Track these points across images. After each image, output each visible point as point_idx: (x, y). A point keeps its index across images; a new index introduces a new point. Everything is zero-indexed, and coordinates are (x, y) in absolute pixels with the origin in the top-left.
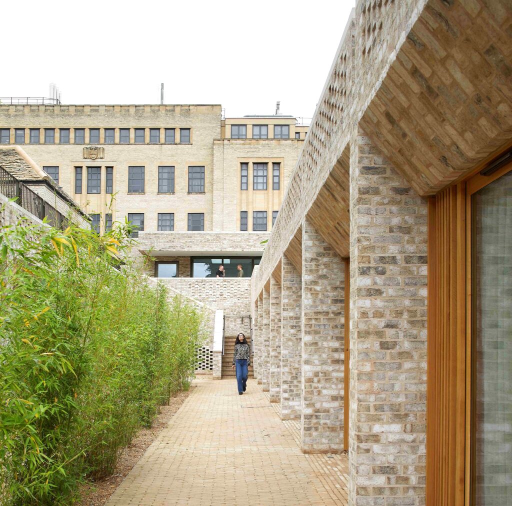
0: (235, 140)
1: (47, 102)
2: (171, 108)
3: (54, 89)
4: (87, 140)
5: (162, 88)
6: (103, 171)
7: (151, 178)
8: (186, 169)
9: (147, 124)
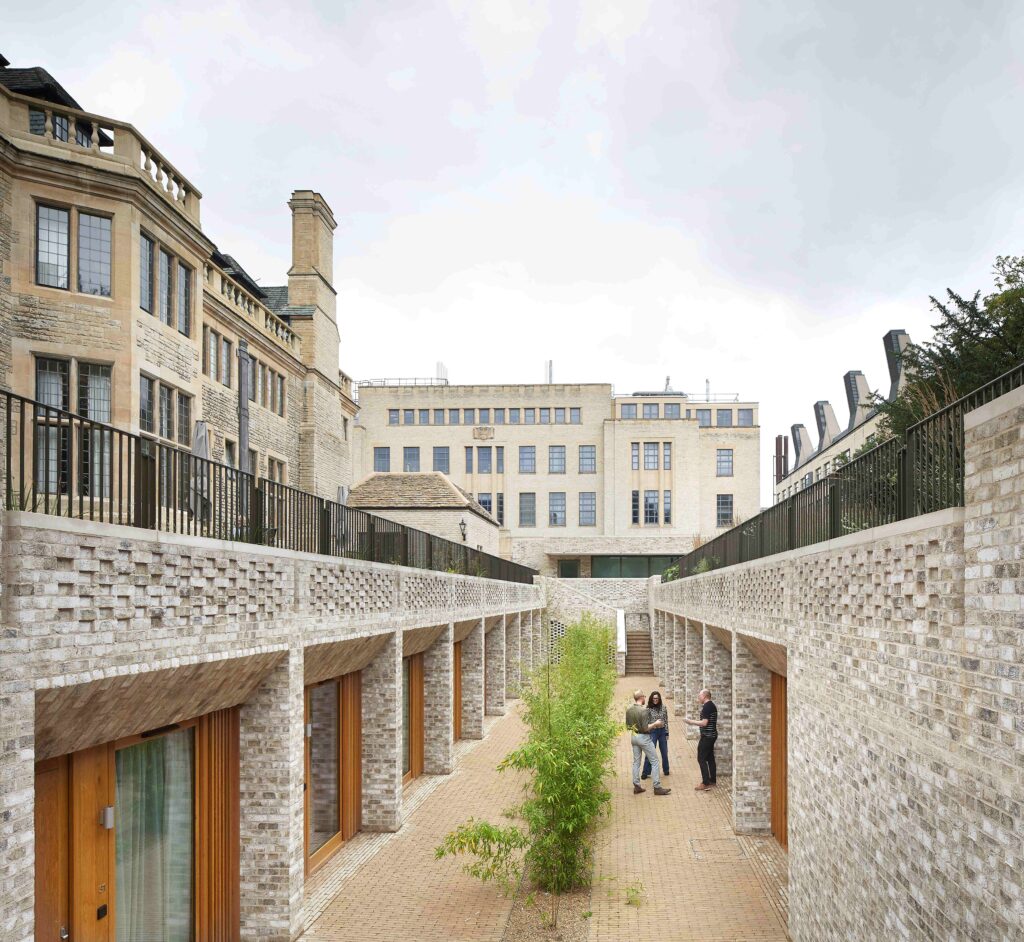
0: (625, 419)
1: (435, 383)
2: (561, 388)
3: (440, 366)
4: (477, 420)
5: (551, 365)
6: (494, 451)
7: (542, 456)
8: (577, 449)
9: (537, 404)
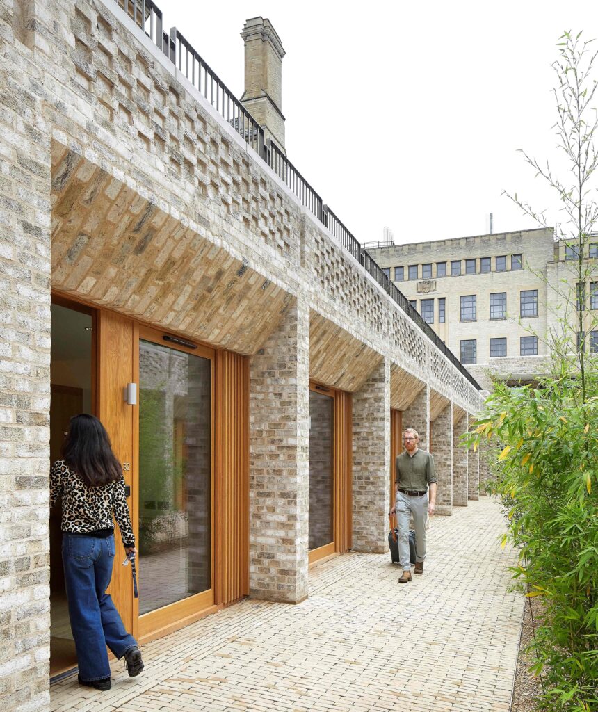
0: (570, 260)
1: (382, 245)
2: (502, 236)
3: (387, 231)
4: (420, 275)
5: (491, 218)
6: (436, 302)
7: (483, 303)
8: (518, 295)
9: (477, 254)
